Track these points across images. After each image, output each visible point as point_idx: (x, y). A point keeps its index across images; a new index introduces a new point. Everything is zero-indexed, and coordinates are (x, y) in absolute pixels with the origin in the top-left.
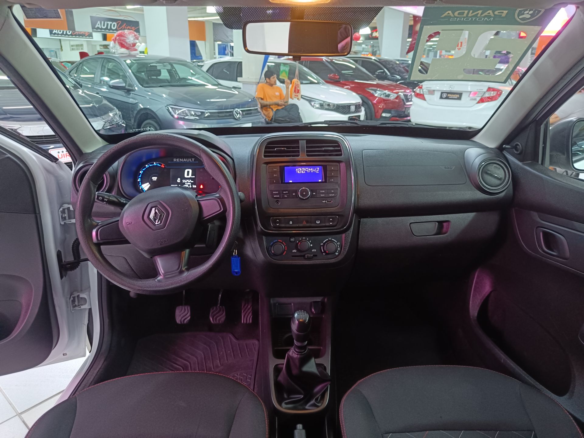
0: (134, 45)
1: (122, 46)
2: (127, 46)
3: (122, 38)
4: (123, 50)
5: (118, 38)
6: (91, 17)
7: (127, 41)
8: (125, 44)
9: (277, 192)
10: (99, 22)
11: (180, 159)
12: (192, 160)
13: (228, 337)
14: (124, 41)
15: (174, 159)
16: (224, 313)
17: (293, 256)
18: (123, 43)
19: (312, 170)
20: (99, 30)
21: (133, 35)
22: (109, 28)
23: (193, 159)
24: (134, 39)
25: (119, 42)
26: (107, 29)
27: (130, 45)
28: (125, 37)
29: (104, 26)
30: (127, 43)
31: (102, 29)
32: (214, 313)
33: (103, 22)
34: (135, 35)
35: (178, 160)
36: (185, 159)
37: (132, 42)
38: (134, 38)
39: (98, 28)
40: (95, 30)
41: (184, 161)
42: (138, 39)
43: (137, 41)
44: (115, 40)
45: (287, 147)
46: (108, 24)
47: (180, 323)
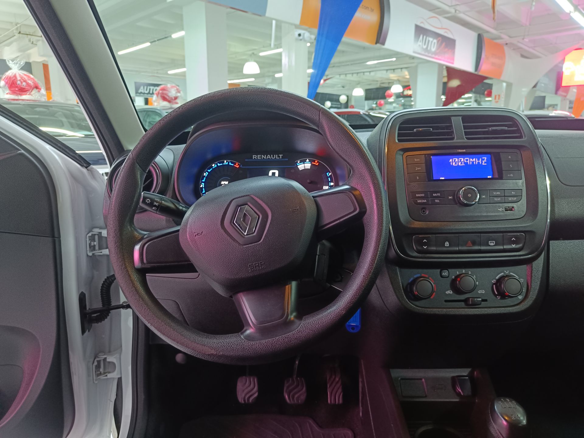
0: (176, 98)
1: (164, 99)
2: (169, 99)
3: (165, 92)
4: (165, 104)
5: (161, 92)
6: (135, 83)
7: (170, 94)
8: (168, 98)
9: (423, 195)
10: (142, 88)
11: (263, 156)
12: (279, 157)
13: (308, 425)
14: (166, 94)
15: (253, 156)
16: (304, 389)
17: (446, 301)
18: (166, 96)
19: (476, 161)
20: (142, 95)
21: (175, 88)
22: (151, 92)
23: (281, 155)
24: (176, 93)
25: (161, 96)
26: (149, 93)
27: (172, 98)
28: (167, 91)
29: (146, 90)
30: (169, 97)
31: (144, 93)
32: (290, 388)
33: (146, 87)
34: (177, 89)
35: (258, 157)
36: (269, 155)
37: (174, 95)
38: (176, 91)
39: (141, 93)
40: (138, 94)
41: (267, 158)
42: (179, 92)
43: (179, 94)
44: (158, 94)
45: (434, 128)
46: (150, 89)
47: (243, 402)
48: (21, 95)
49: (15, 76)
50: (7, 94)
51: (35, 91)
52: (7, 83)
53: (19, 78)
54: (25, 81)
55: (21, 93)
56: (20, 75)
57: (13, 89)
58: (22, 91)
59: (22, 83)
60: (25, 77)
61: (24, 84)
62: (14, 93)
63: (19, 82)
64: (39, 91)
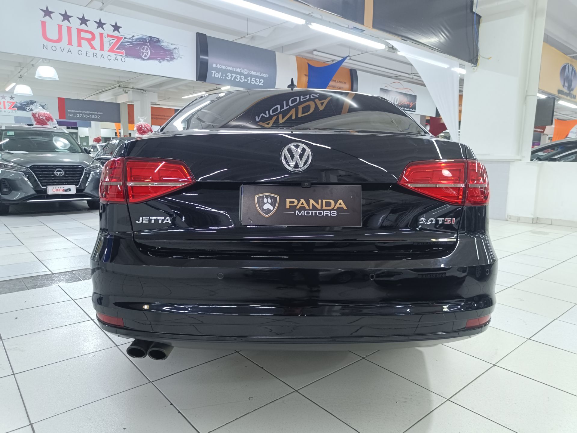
48: (143, 134)
49: (142, 125)
50: (137, 134)
51: (150, 132)
52: (137, 129)
53: (143, 126)
54: (146, 128)
55: (143, 133)
56: (144, 124)
57: (140, 132)
58: (144, 132)
59: (144, 128)
60: (146, 125)
61: (145, 129)
62: (140, 133)
63: (143, 128)
64: (152, 133)
